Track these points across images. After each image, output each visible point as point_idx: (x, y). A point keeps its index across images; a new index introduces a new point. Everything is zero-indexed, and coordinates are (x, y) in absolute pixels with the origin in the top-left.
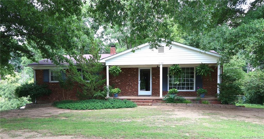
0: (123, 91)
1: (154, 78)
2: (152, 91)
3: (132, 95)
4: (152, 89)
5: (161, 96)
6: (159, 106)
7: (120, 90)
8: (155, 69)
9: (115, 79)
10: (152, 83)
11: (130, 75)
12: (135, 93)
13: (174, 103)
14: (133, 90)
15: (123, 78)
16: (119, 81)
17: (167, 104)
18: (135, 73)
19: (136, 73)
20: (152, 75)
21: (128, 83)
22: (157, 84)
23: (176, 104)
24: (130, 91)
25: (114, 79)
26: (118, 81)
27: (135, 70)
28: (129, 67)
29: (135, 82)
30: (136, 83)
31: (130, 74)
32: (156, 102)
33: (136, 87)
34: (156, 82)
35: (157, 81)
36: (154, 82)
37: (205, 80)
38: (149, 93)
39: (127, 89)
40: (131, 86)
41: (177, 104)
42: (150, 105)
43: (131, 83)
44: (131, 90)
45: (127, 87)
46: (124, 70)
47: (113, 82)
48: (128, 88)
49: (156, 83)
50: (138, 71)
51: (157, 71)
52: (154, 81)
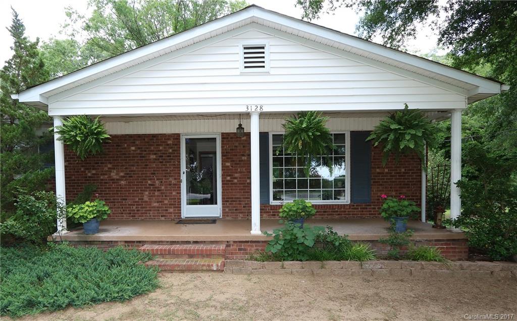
0: (134, 207)
1: (228, 167)
2: (223, 204)
3: (163, 218)
4: (223, 198)
5: (256, 229)
6: (252, 273)
7: (106, 208)
8: (232, 138)
9: (109, 168)
10: (222, 181)
11: (154, 157)
12: (171, 210)
13: (313, 262)
14: (166, 202)
15: (133, 166)
16: (122, 174)
17: (283, 267)
18: (171, 151)
19: (173, 151)
20: (223, 155)
21: (149, 182)
22: (236, 184)
23: (318, 263)
24: (156, 204)
25: (106, 169)
26: (117, 174)
27: (170, 142)
28: (152, 132)
29: (171, 179)
30: (173, 182)
31: (155, 154)
32: (240, 249)
33: (174, 193)
34: (236, 178)
35: (236, 175)
36: (229, 178)
37: (378, 170)
38: (214, 210)
39: (146, 198)
40: (158, 191)
41: (322, 267)
42: (218, 271)
43: (157, 179)
44: (158, 202)
45: (147, 193)
46: (137, 142)
47: (102, 178)
48: (150, 196)
49: (236, 181)
50: (178, 144)
51: (237, 144)
52: (228, 176)
